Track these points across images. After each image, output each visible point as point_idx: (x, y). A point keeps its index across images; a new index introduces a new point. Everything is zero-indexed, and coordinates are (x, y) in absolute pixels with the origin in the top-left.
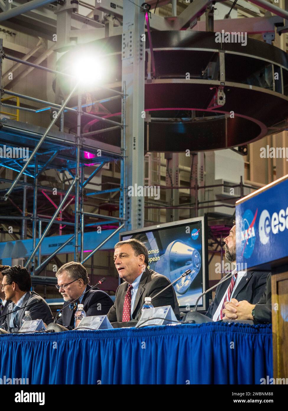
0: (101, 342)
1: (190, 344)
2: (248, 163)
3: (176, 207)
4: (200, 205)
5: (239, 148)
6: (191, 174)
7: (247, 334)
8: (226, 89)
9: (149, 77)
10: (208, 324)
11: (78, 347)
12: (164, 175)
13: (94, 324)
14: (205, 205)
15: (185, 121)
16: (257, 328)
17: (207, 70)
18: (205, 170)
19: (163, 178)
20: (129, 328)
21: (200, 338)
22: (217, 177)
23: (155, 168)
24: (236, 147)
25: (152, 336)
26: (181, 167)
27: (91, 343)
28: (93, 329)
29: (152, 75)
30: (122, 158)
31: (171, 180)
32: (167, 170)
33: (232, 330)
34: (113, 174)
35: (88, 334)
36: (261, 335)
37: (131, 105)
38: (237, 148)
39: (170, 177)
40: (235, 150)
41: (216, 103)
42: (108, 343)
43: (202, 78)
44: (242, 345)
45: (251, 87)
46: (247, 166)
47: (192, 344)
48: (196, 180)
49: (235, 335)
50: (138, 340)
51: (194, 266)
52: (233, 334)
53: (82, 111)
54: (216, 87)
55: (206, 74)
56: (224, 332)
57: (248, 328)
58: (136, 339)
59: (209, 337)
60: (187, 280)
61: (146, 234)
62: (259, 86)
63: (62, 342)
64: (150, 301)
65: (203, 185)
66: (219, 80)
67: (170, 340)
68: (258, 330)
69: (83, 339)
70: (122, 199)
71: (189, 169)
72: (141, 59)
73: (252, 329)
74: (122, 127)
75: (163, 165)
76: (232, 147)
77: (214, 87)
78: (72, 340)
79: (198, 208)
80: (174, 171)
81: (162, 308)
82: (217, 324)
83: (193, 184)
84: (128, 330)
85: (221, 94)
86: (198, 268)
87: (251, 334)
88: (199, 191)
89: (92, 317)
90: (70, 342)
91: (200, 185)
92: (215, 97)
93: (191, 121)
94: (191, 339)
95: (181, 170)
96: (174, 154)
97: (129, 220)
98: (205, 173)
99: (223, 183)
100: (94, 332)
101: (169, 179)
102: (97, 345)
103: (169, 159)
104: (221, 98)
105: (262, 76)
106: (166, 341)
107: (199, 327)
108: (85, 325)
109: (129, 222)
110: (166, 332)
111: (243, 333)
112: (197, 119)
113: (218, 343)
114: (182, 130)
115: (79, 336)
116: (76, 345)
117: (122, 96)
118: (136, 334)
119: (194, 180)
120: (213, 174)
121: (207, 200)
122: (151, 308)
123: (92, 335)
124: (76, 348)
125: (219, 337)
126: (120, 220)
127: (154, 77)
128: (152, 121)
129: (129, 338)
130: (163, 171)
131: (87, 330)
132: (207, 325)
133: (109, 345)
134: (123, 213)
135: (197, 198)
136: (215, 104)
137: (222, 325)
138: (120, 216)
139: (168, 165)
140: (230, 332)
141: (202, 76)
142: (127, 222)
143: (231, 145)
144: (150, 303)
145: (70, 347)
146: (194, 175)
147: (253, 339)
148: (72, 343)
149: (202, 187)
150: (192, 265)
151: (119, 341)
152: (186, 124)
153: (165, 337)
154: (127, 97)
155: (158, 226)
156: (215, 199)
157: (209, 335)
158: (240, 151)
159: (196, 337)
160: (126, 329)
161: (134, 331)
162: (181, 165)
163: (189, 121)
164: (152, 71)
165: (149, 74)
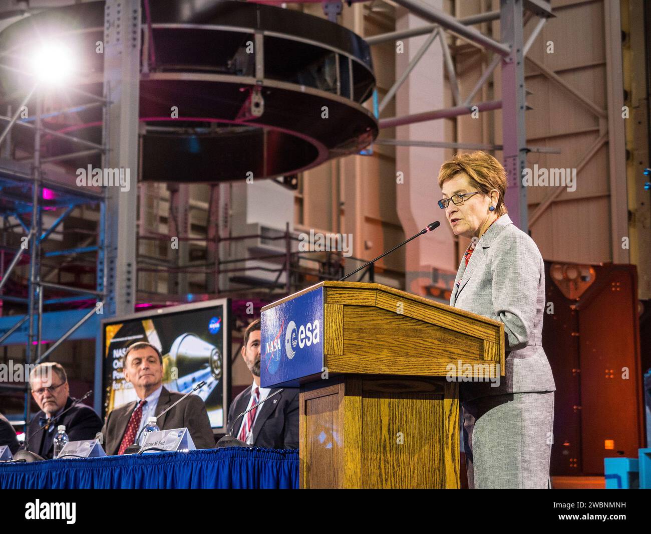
0: (95, 472)
1: (205, 472)
2: (300, 196)
3: (183, 270)
4: (222, 267)
5: (285, 178)
6: (209, 216)
7: (271, 460)
8: (264, 91)
9: (146, 69)
10: (226, 449)
11: (64, 479)
12: (166, 214)
13: (83, 450)
14: (231, 266)
15: (202, 134)
16: (282, 454)
17: (235, 60)
18: (231, 208)
19: (164, 220)
20: (131, 454)
21: (216, 465)
22: (251, 220)
23: (150, 206)
24: (279, 176)
25: (159, 464)
26: (192, 202)
27: (81, 474)
28: (81, 456)
29: (150, 65)
30: (102, 199)
31: (177, 225)
32: (171, 209)
33: (254, 456)
34: (82, 213)
35: (78, 464)
36: (288, 462)
37: (118, 117)
38: (281, 179)
39: (175, 219)
40: (278, 182)
41: (250, 111)
42: (104, 474)
43: (228, 72)
44: (265, 474)
45: (303, 89)
46: (299, 201)
47: (207, 472)
48: (217, 226)
49: (256, 462)
50: (142, 469)
51: (213, 372)
52: (255, 460)
53: (42, 128)
54: (250, 88)
55: (234, 65)
56: (245, 459)
57: (272, 454)
58: (140, 467)
59: (227, 463)
60: (202, 392)
61: (141, 324)
62: (316, 87)
63: (43, 474)
64: (155, 422)
65: (228, 236)
66: (254, 76)
67: (182, 468)
68: (285, 456)
69: (70, 469)
70: (101, 263)
71: (205, 205)
72: (134, 46)
73: (276, 454)
74: (103, 152)
75: (163, 199)
76: (274, 176)
77: (247, 88)
78: (57, 471)
79: (219, 272)
80: (181, 210)
81: (176, 431)
82: (237, 449)
83: (212, 233)
84: (131, 457)
85: (256, 98)
86: (218, 375)
87: (275, 460)
88: (222, 245)
89: (79, 442)
90: (54, 474)
91: (222, 234)
92: (247, 103)
93: (210, 133)
94: (206, 465)
95: (192, 208)
96: (182, 187)
97: (112, 295)
98: (230, 212)
99: (259, 232)
100: (83, 460)
101: (173, 224)
102: (89, 477)
103: (174, 191)
104: (257, 105)
105: (320, 71)
106: (177, 470)
107: (216, 453)
108: (69, 452)
109: (111, 299)
110: (177, 458)
111: (266, 460)
112: (219, 130)
113: (237, 471)
114: (194, 147)
115: (66, 466)
116: (61, 477)
117: (105, 104)
118: (140, 461)
119: (213, 225)
120: (243, 214)
121: (233, 258)
122: (156, 430)
123: (83, 464)
124: (62, 480)
125: (238, 464)
126: (98, 295)
127: (153, 69)
128: (148, 132)
129: (131, 468)
130: (164, 209)
131: (77, 458)
132: (225, 451)
133: (105, 475)
134: (103, 284)
135: (218, 254)
136: (247, 115)
137: (243, 450)
138: (98, 288)
139: (172, 200)
140: (251, 458)
141: (228, 69)
142: (108, 299)
143: (272, 174)
144: (155, 424)
145: (53, 480)
146: (213, 218)
147: (278, 465)
148: (56, 475)
149: (225, 239)
150: (209, 369)
151: (118, 471)
152: (202, 139)
153: (176, 466)
154: (112, 106)
155: (160, 311)
156: (247, 255)
157: (227, 462)
158: (287, 183)
159: (212, 465)
160: (127, 456)
161: (138, 457)
162: (194, 198)
163: (205, 134)
164: (150, 59)
165: (146, 63)
